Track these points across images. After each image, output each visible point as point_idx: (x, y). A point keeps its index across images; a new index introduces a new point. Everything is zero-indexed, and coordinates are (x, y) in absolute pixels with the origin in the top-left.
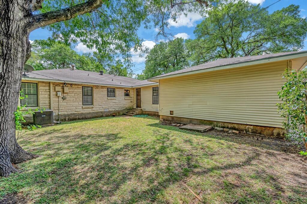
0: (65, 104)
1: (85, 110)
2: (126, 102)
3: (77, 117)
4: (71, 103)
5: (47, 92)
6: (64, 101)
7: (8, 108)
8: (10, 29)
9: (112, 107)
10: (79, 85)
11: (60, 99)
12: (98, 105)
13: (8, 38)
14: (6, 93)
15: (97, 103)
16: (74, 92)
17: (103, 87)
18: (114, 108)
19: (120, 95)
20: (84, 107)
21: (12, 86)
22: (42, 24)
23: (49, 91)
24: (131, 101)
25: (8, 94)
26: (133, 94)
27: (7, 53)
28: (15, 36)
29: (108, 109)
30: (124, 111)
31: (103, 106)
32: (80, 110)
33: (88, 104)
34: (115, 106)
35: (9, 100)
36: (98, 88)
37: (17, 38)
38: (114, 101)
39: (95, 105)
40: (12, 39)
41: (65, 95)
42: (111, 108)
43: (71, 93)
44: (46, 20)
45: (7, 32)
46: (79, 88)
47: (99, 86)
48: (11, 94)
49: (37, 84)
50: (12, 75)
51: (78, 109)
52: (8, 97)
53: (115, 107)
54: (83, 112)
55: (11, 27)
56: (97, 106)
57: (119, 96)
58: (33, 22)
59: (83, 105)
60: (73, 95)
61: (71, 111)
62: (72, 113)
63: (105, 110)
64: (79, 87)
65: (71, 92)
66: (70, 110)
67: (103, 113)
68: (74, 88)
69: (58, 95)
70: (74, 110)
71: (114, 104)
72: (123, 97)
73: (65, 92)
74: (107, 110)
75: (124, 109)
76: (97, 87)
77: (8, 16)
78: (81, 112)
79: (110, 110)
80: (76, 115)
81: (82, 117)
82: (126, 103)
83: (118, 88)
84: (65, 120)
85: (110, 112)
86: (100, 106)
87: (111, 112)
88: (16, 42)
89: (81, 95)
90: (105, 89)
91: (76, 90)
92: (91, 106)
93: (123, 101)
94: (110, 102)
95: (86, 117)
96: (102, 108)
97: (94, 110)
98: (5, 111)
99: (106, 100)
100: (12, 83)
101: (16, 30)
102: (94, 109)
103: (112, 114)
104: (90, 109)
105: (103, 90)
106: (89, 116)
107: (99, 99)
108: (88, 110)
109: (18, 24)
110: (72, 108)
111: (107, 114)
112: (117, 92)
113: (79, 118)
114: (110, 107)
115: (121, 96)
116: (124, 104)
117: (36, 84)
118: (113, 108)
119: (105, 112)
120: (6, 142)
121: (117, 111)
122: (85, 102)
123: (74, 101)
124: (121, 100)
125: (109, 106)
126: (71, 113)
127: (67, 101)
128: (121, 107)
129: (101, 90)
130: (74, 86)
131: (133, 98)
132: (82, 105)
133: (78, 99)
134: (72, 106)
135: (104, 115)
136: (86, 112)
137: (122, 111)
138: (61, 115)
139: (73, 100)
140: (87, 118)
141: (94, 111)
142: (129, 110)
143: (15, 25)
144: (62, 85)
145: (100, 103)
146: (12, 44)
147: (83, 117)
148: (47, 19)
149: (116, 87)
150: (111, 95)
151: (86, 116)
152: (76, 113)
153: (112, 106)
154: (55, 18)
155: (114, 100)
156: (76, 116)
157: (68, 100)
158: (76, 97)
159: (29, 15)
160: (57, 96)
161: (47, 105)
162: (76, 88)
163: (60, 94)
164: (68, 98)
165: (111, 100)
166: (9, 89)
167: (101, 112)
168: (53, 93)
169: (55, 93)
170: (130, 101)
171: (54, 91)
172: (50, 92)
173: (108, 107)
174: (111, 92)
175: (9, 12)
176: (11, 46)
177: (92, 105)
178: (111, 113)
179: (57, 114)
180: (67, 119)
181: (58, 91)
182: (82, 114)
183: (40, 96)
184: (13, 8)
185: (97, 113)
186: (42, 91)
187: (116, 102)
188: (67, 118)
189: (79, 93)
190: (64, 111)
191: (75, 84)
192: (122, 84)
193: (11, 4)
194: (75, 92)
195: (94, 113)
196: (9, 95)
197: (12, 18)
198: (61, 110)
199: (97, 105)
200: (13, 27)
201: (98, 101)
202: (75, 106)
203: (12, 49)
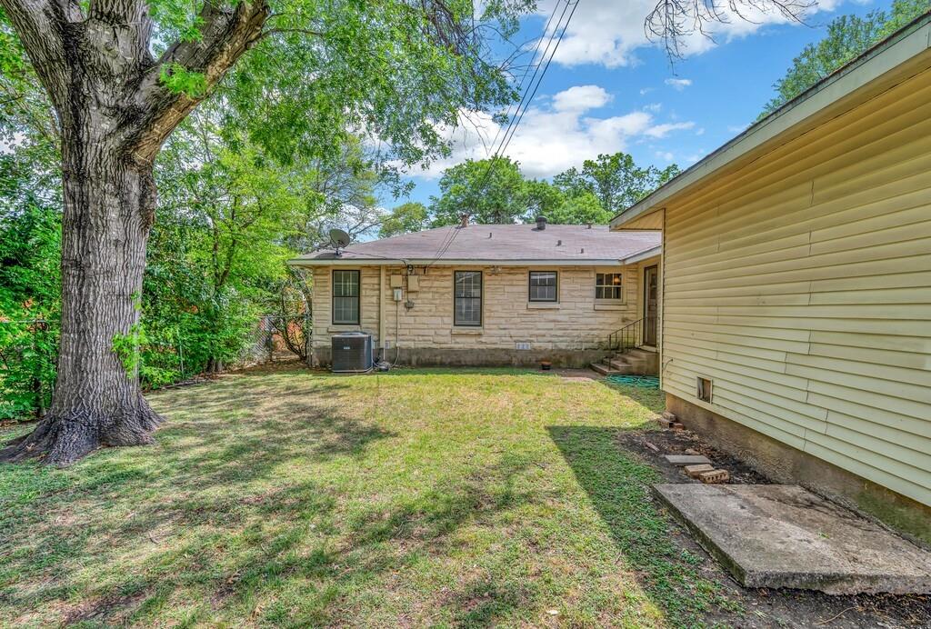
0: (411, 320)
1: (458, 340)
2: (602, 320)
3: (439, 358)
4: (425, 320)
5: (375, 290)
6: (408, 314)
7: (94, 327)
8: (84, 162)
9: (544, 336)
10: (444, 268)
11: (401, 307)
12: (495, 326)
13: (81, 183)
14: (87, 296)
15: (494, 321)
16: (432, 290)
17: (512, 268)
18: (553, 339)
19: (573, 294)
20: (457, 330)
21: (101, 281)
22: (155, 130)
23: (376, 287)
24: (625, 316)
25: (91, 299)
26: (632, 290)
27: (81, 214)
28: (93, 175)
29: (531, 341)
30: (592, 355)
31: (513, 332)
32: (445, 339)
33: (467, 322)
34: (553, 333)
35: (94, 311)
36: (496, 275)
37: (98, 178)
38: (551, 315)
39: (486, 326)
40: (89, 182)
41: (411, 296)
42: (540, 339)
43: (425, 292)
44: (158, 119)
45: (79, 170)
46: (445, 276)
47: (498, 267)
48: (99, 299)
49: (359, 271)
50: (98, 258)
51: (443, 336)
52: (92, 305)
53: (556, 336)
54: (453, 345)
55: (84, 158)
56: (492, 332)
57: (573, 299)
58: (138, 132)
59: (455, 325)
60: (430, 296)
61: (425, 341)
62: (427, 346)
63: (520, 346)
64: (446, 273)
65: (424, 289)
66: (421, 338)
67: (512, 354)
68: (433, 278)
69: (395, 299)
70: (431, 338)
71: (551, 325)
72: (589, 302)
73: (411, 288)
74: (528, 346)
75: (589, 345)
76: (494, 270)
77: (78, 137)
78: (449, 346)
79: (536, 345)
80: (436, 352)
81: (449, 360)
82: (600, 324)
83: (567, 269)
84: (410, 363)
85: (534, 351)
86: (503, 332)
87: (541, 352)
88: (98, 187)
89: (451, 296)
90: (521, 277)
91: (436, 284)
92: (474, 330)
93: (586, 315)
94: (537, 319)
95: (460, 362)
96: (509, 339)
97: (482, 343)
98: (88, 332)
99: (521, 312)
100: (98, 276)
101: (94, 161)
102: (483, 339)
103: (542, 360)
104: (473, 340)
105: (512, 280)
106: (469, 359)
107: (499, 308)
108: (466, 342)
109: (99, 148)
110: (426, 332)
111: (525, 359)
112: (565, 285)
113: (444, 360)
114: (537, 336)
115: (580, 300)
116: (592, 329)
117: (357, 273)
118: (545, 339)
119: (517, 351)
120: (91, 397)
121: (560, 350)
122: (460, 318)
123: (432, 314)
124: (581, 312)
125: (532, 332)
126: (422, 346)
127: (415, 314)
128: (578, 337)
129: (510, 280)
130: (434, 271)
131: (631, 307)
132: (451, 326)
133: (440, 309)
134: (426, 326)
135: (514, 359)
136: (461, 346)
137: (581, 353)
138: (402, 350)
139: (430, 311)
140: (463, 363)
141: (483, 347)
142: (614, 353)
143: (93, 152)
144: (404, 272)
145: (503, 321)
146: (90, 194)
147: (454, 360)
148: (159, 116)
149: (561, 267)
150: (543, 295)
151: (462, 359)
152: (434, 346)
153: (543, 332)
154: (170, 106)
155: (553, 312)
156: (436, 356)
157: (417, 309)
158: (437, 302)
159: (129, 119)
160: (393, 299)
161: (374, 323)
162: (438, 278)
163: (399, 294)
164: (418, 304)
165: (542, 312)
166: (92, 289)
167: (507, 351)
168: (385, 292)
169: (389, 292)
170: (618, 316)
171: (388, 287)
172: (379, 290)
173: (531, 336)
174: (543, 284)
175: (79, 129)
176: (87, 197)
177: (480, 325)
178: (541, 357)
179: (392, 346)
180: (414, 362)
181: (397, 288)
182: (451, 351)
183: (364, 300)
184: (87, 116)
185: (493, 352)
186: (366, 289)
187: (559, 318)
188: (414, 358)
189: (444, 290)
190: (408, 340)
191: (437, 267)
192: (586, 255)
193: (83, 111)
194: (435, 290)
195: (483, 350)
196: (95, 300)
197: (85, 139)
198: (401, 337)
199: (492, 327)
200: (89, 158)
201: (497, 315)
202: (433, 326)
203: (91, 204)
